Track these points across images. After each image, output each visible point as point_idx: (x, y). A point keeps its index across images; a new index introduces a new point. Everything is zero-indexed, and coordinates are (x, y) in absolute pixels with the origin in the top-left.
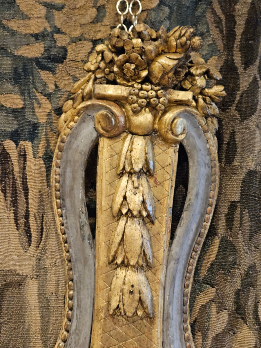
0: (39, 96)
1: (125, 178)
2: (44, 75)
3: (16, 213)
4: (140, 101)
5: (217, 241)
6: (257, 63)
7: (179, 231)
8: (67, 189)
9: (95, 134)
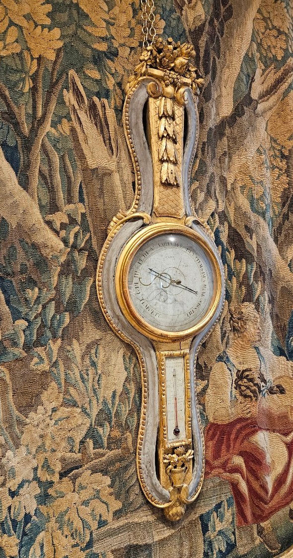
0: (108, 74)
1: (163, 119)
2: (109, 62)
3: (103, 137)
4: (170, 79)
5: (198, 161)
6: (210, 74)
7: (186, 150)
8: (133, 125)
9: (147, 95)
